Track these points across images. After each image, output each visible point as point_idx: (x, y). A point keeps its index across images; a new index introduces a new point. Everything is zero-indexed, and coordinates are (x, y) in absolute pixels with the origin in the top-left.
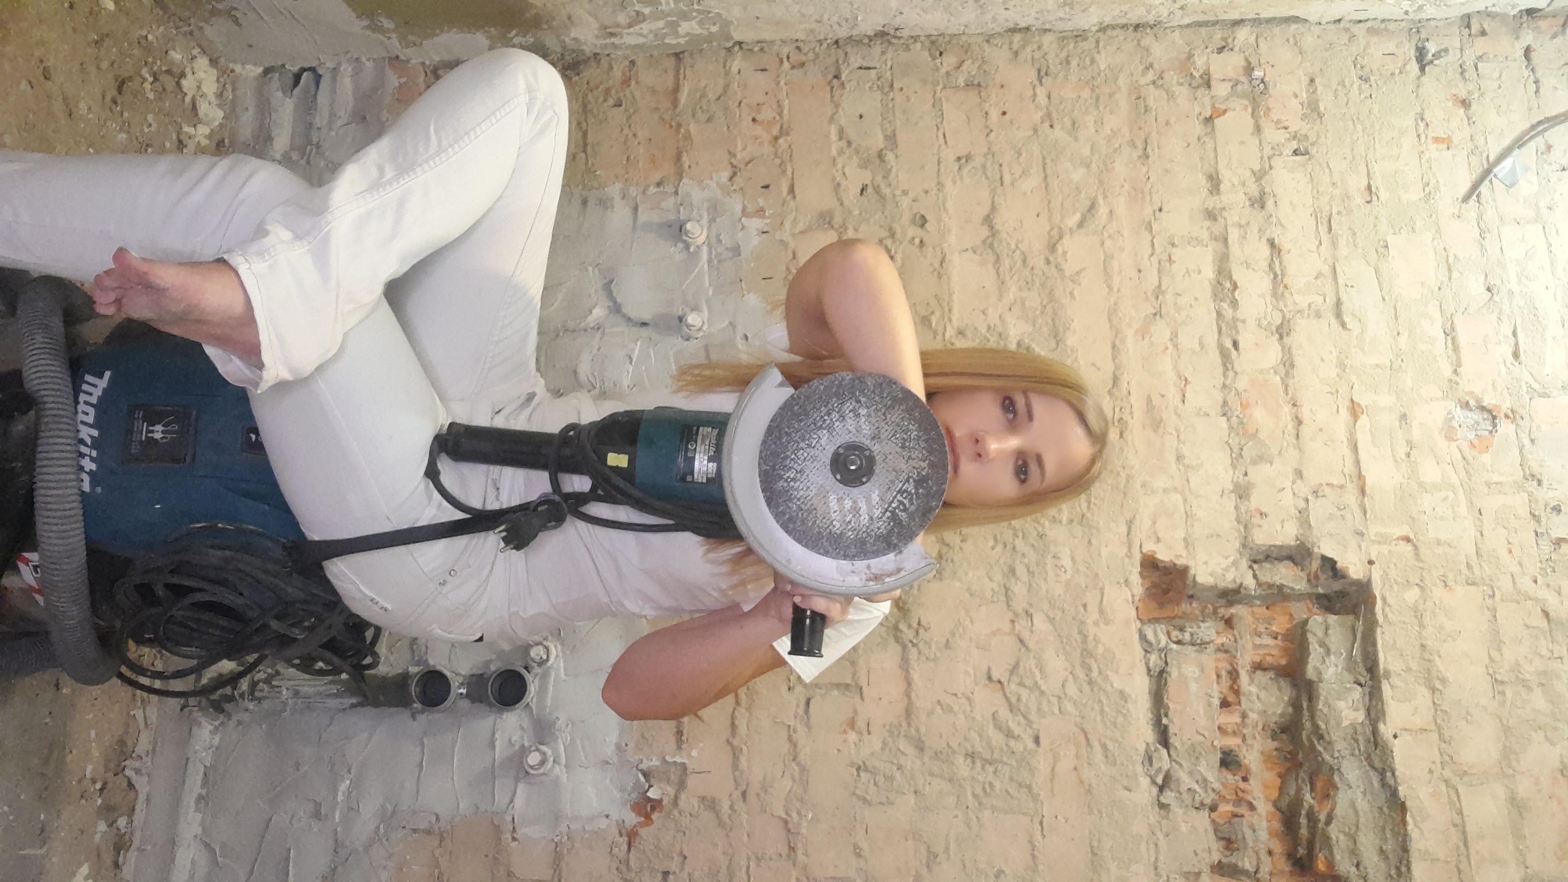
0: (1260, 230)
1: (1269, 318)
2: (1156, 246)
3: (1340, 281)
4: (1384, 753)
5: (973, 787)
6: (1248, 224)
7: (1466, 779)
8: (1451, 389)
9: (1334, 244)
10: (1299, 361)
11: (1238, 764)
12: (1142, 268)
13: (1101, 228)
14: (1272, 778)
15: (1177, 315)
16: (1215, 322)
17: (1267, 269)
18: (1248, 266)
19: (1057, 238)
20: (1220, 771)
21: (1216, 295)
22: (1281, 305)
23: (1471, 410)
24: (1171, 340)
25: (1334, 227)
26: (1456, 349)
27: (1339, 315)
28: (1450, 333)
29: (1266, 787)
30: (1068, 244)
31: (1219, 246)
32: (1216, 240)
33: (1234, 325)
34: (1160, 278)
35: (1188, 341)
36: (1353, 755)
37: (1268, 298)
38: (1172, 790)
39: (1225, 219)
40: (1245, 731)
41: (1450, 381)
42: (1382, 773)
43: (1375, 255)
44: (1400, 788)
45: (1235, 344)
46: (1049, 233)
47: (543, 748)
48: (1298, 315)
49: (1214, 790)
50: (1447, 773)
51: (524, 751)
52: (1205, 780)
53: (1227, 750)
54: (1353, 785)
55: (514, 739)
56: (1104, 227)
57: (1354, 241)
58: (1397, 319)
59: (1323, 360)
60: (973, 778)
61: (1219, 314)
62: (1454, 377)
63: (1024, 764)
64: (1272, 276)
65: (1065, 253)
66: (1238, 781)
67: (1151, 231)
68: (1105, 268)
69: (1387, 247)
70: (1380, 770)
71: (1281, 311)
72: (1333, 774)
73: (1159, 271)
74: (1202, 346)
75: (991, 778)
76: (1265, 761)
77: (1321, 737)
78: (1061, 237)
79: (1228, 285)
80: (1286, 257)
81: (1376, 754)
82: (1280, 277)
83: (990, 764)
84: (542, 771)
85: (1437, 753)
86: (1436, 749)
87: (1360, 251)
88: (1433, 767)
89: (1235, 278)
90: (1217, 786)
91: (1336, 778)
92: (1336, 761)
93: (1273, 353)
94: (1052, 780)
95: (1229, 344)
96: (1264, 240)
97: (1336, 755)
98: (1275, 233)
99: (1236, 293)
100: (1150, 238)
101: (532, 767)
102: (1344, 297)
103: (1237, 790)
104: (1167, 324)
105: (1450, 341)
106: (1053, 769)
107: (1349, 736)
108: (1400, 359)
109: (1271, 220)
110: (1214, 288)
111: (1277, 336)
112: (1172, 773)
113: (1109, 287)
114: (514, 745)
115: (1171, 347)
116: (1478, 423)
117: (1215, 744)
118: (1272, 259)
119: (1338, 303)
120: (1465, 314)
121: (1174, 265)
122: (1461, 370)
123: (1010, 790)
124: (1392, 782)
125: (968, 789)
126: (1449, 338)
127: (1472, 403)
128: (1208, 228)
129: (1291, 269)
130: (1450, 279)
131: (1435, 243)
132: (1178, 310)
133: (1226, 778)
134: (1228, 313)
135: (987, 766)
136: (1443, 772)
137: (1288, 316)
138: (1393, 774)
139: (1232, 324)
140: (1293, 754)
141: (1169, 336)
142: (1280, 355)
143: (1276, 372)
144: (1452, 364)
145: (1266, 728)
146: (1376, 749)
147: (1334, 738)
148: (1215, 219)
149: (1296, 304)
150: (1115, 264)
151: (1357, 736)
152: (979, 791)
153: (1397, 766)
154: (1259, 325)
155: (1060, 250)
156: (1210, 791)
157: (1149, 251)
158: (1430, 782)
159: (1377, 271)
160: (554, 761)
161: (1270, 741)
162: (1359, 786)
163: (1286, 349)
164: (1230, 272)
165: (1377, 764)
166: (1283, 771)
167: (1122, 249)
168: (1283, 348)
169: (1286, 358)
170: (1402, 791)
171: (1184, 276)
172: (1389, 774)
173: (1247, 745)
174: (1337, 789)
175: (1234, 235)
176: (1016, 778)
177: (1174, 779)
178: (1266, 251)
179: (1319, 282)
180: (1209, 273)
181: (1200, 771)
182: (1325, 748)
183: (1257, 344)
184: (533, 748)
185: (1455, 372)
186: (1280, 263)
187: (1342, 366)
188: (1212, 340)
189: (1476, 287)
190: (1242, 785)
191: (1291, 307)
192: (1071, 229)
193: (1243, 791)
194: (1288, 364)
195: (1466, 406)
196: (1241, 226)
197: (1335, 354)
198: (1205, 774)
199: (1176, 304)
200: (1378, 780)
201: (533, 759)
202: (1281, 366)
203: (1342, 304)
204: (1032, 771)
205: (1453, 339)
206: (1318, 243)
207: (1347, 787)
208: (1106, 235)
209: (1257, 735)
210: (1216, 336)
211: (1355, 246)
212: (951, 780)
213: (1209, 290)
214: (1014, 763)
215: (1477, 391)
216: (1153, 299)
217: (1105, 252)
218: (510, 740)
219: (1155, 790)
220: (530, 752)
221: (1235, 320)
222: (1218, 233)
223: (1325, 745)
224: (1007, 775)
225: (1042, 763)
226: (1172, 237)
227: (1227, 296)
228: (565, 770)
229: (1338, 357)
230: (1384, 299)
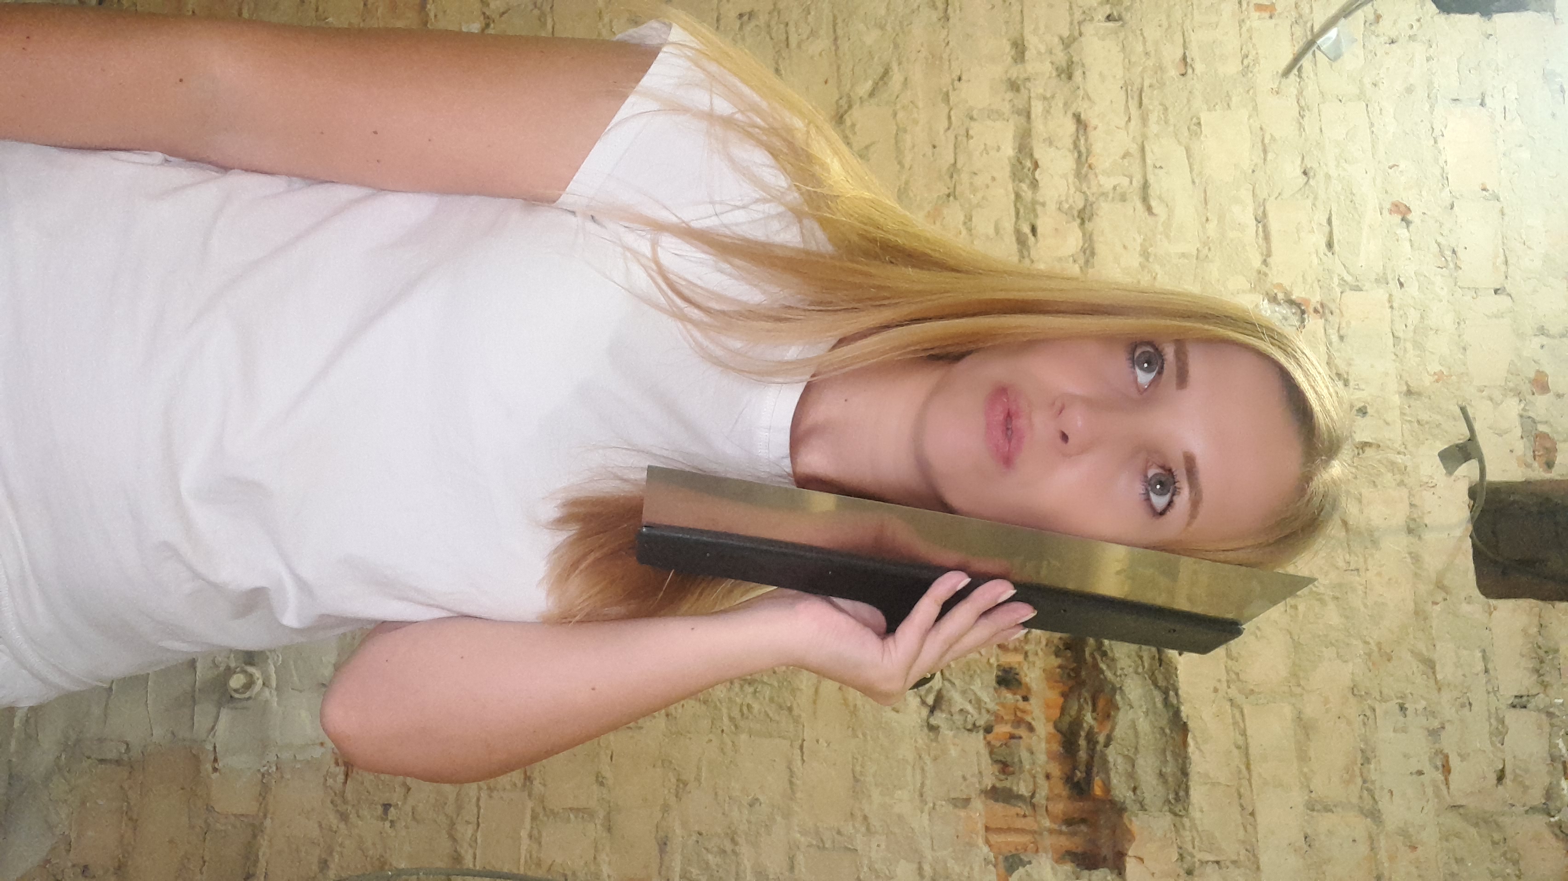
0: (1065, 104)
1: (1071, 201)
2: (953, 118)
3: (1149, 162)
4: (1167, 670)
5: (729, 709)
6: (1053, 97)
7: (1252, 698)
8: (1260, 279)
9: (1144, 120)
10: (1101, 249)
11: (1019, 683)
12: (936, 144)
13: (895, 97)
14: (1054, 696)
15: (972, 196)
16: (1012, 205)
17: (1071, 147)
18: (1050, 142)
19: (846, 107)
20: (995, 689)
21: (1014, 174)
22: (1085, 189)
23: (1279, 304)
24: (965, 223)
25: (1145, 101)
26: (1267, 237)
27: (1145, 199)
28: (1261, 220)
29: (1048, 706)
30: (856, 115)
31: (1023, 120)
32: (1019, 113)
33: (1034, 207)
34: (955, 154)
35: (983, 225)
36: (1137, 673)
37: (1071, 179)
38: (942, 711)
39: (1029, 91)
40: (1027, 648)
41: (1259, 272)
42: (1166, 693)
43: (1186, 134)
44: (1182, 708)
45: (1034, 230)
46: (837, 100)
47: (251, 669)
48: (1102, 198)
49: (988, 711)
50: (1233, 692)
51: (229, 672)
52: (979, 701)
53: (1006, 666)
54: (1136, 704)
55: (219, 659)
56: (897, 97)
57: (1165, 117)
58: (1206, 203)
59: (1125, 247)
60: (730, 699)
61: (1018, 196)
62: (1264, 268)
63: (785, 683)
64: (1076, 154)
65: (853, 125)
66: (1017, 701)
67: (949, 101)
68: (897, 143)
69: (1199, 124)
70: (1163, 688)
71: (1084, 193)
72: (1115, 692)
73: (955, 148)
74: (997, 231)
75: (749, 700)
76: (1048, 679)
77: (1104, 654)
78: (850, 107)
79: (1028, 164)
80: (1092, 134)
81: (1160, 671)
82: (1085, 155)
83: (749, 684)
84: (247, 695)
85: (1224, 671)
86: (1224, 667)
87: (1171, 129)
88: (1218, 685)
89: (1037, 156)
90: (992, 706)
91: (1118, 697)
92: (1118, 679)
93: (1073, 241)
94: (815, 702)
95: (1026, 230)
96: (1070, 114)
97: (1119, 672)
98: (1082, 107)
99: (1037, 173)
100: (947, 111)
101: (236, 691)
102: (1151, 179)
103: (1016, 709)
104: (961, 205)
105: (1261, 229)
106: (817, 691)
107: (1133, 653)
108: (1207, 248)
109: (1078, 92)
110: (1013, 166)
111: (1079, 221)
112: (944, 692)
113: (900, 163)
114: (216, 666)
115: (964, 232)
116: (1286, 319)
117: (992, 660)
118: (1077, 136)
119: (1145, 186)
120: (1279, 198)
121: (971, 141)
122: (1269, 260)
123: (771, 715)
124: (1175, 702)
125: (725, 711)
126: (1260, 225)
127: (1280, 296)
128: (1010, 101)
129: (1098, 147)
130: (1265, 160)
131: (1251, 121)
132: (974, 190)
133: (1005, 698)
134: (1027, 193)
135: (746, 686)
136: (1229, 690)
137: (1091, 199)
138: (1177, 694)
139: (1029, 205)
140: (1077, 671)
141: (962, 218)
142: (1081, 244)
143: (1075, 261)
144: (1262, 254)
145: (1049, 645)
146: (1160, 666)
147: (1117, 655)
148: (1018, 90)
149: (1100, 186)
150: (908, 137)
151: (1140, 654)
152: (736, 713)
153: (1180, 684)
154: (1059, 209)
155: (848, 122)
156: (983, 711)
157: (945, 124)
158: (1214, 702)
159: (1188, 150)
160: (264, 684)
161: (1053, 657)
162: (1141, 706)
163: (1088, 235)
164: (1031, 149)
165: (1162, 683)
166: (1066, 689)
167: (916, 122)
168: (1084, 235)
169: (1086, 245)
170: (1185, 710)
171: (981, 154)
172: (1172, 693)
173: (1029, 663)
174: (1118, 709)
175: (1037, 108)
176: (776, 699)
177: (946, 698)
178: (1070, 126)
179: (1125, 160)
180: (1009, 150)
181: (973, 690)
182: (1108, 666)
183: (1056, 229)
184: (238, 669)
185: (1265, 263)
186: (1086, 140)
187: (1145, 254)
188: (1008, 225)
189: (1292, 171)
190: (1022, 704)
191: (1094, 189)
192: (861, 98)
193: (1024, 711)
194: (1089, 251)
195: (1273, 300)
196: (1045, 98)
197: (1139, 240)
198: (979, 693)
199: (971, 184)
200: (1161, 699)
201: (236, 681)
202: (1082, 254)
203: (1149, 187)
204: (794, 691)
205: (1265, 227)
206: (1127, 119)
207: (1128, 707)
208: (898, 106)
209: (1040, 653)
210: (1014, 219)
211: (1166, 122)
212: (705, 702)
213: (1008, 169)
214: (776, 684)
215: (1287, 284)
216: (948, 180)
217: (897, 125)
218: (213, 661)
219: (925, 712)
220: (235, 673)
221: (1034, 202)
222: (1021, 107)
223: (1108, 661)
224: (767, 699)
225: (805, 682)
226: (972, 109)
227: (1027, 175)
228: (274, 693)
229: (1141, 245)
230: (1194, 182)
